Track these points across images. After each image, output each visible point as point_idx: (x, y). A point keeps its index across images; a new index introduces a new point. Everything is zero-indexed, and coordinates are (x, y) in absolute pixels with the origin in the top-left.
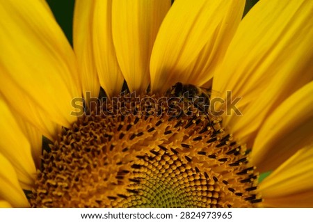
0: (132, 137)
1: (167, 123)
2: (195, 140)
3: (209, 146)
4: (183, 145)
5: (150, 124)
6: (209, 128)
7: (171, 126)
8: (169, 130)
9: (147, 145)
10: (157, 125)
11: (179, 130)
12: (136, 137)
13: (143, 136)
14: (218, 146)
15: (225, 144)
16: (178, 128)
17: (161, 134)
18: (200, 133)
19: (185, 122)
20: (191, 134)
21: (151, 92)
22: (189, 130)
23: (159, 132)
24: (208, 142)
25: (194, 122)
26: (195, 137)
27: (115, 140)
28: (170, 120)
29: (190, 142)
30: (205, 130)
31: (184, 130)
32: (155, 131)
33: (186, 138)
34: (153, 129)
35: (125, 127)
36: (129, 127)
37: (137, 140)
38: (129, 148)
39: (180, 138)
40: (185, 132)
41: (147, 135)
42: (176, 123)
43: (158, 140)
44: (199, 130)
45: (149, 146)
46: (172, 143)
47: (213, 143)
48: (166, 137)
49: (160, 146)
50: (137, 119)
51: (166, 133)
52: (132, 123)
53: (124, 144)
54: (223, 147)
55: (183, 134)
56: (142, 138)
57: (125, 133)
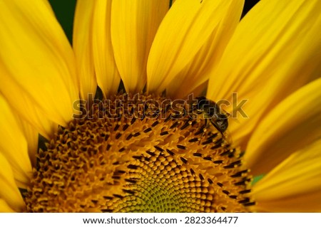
0: (129, 137)
1: (163, 124)
2: (191, 141)
3: (204, 148)
4: (179, 147)
5: (147, 125)
6: (205, 130)
7: (167, 126)
8: (165, 131)
9: (143, 146)
10: (154, 125)
11: (174, 131)
12: (133, 137)
13: (139, 136)
14: (213, 148)
15: (220, 146)
16: (174, 129)
17: (157, 134)
18: (196, 134)
19: (181, 123)
20: (187, 135)
21: (147, 92)
22: (185, 131)
23: (155, 133)
24: (204, 144)
25: (191, 123)
26: (190, 139)
27: (111, 139)
28: (166, 121)
29: (185, 143)
30: (201, 131)
31: (180, 131)
32: (151, 132)
33: (181, 139)
34: (149, 130)
35: (121, 127)
36: (126, 127)
37: (134, 140)
38: (126, 148)
39: (175, 139)
40: (180, 134)
41: (144, 135)
42: (171, 124)
43: (154, 140)
44: (195, 132)
45: (145, 147)
46: (168, 145)
47: (208, 145)
48: (162, 138)
49: (156, 147)
50: (134, 120)
51: (162, 134)
52: (129, 124)
53: (120, 144)
54: (218, 149)
55: (179, 135)
56: (138, 139)
57: (122, 132)
